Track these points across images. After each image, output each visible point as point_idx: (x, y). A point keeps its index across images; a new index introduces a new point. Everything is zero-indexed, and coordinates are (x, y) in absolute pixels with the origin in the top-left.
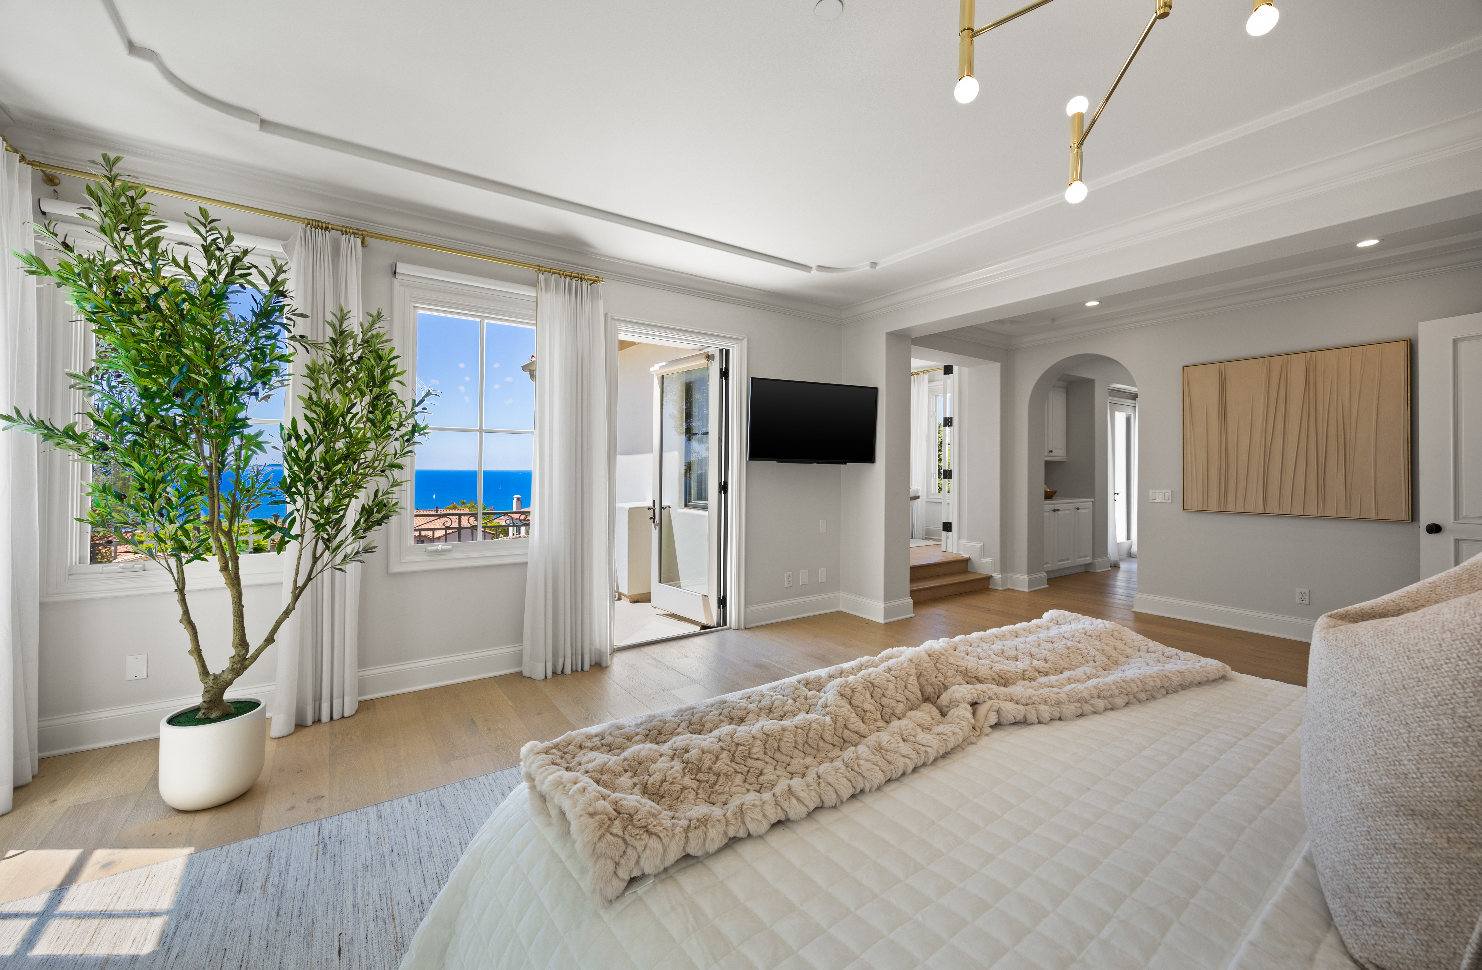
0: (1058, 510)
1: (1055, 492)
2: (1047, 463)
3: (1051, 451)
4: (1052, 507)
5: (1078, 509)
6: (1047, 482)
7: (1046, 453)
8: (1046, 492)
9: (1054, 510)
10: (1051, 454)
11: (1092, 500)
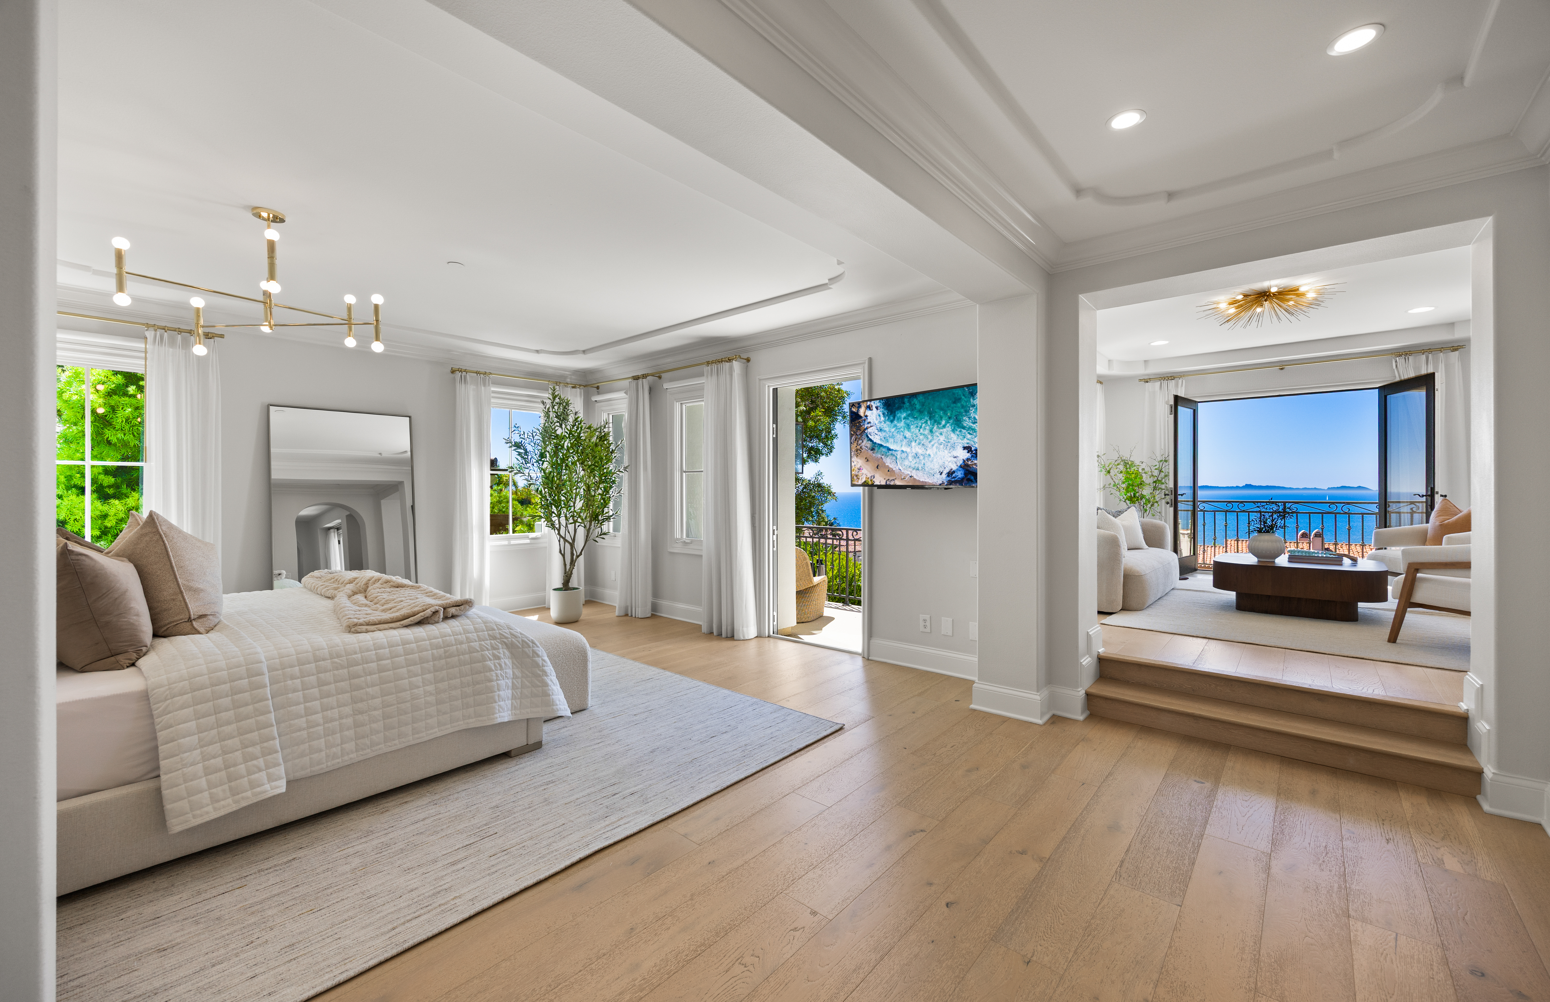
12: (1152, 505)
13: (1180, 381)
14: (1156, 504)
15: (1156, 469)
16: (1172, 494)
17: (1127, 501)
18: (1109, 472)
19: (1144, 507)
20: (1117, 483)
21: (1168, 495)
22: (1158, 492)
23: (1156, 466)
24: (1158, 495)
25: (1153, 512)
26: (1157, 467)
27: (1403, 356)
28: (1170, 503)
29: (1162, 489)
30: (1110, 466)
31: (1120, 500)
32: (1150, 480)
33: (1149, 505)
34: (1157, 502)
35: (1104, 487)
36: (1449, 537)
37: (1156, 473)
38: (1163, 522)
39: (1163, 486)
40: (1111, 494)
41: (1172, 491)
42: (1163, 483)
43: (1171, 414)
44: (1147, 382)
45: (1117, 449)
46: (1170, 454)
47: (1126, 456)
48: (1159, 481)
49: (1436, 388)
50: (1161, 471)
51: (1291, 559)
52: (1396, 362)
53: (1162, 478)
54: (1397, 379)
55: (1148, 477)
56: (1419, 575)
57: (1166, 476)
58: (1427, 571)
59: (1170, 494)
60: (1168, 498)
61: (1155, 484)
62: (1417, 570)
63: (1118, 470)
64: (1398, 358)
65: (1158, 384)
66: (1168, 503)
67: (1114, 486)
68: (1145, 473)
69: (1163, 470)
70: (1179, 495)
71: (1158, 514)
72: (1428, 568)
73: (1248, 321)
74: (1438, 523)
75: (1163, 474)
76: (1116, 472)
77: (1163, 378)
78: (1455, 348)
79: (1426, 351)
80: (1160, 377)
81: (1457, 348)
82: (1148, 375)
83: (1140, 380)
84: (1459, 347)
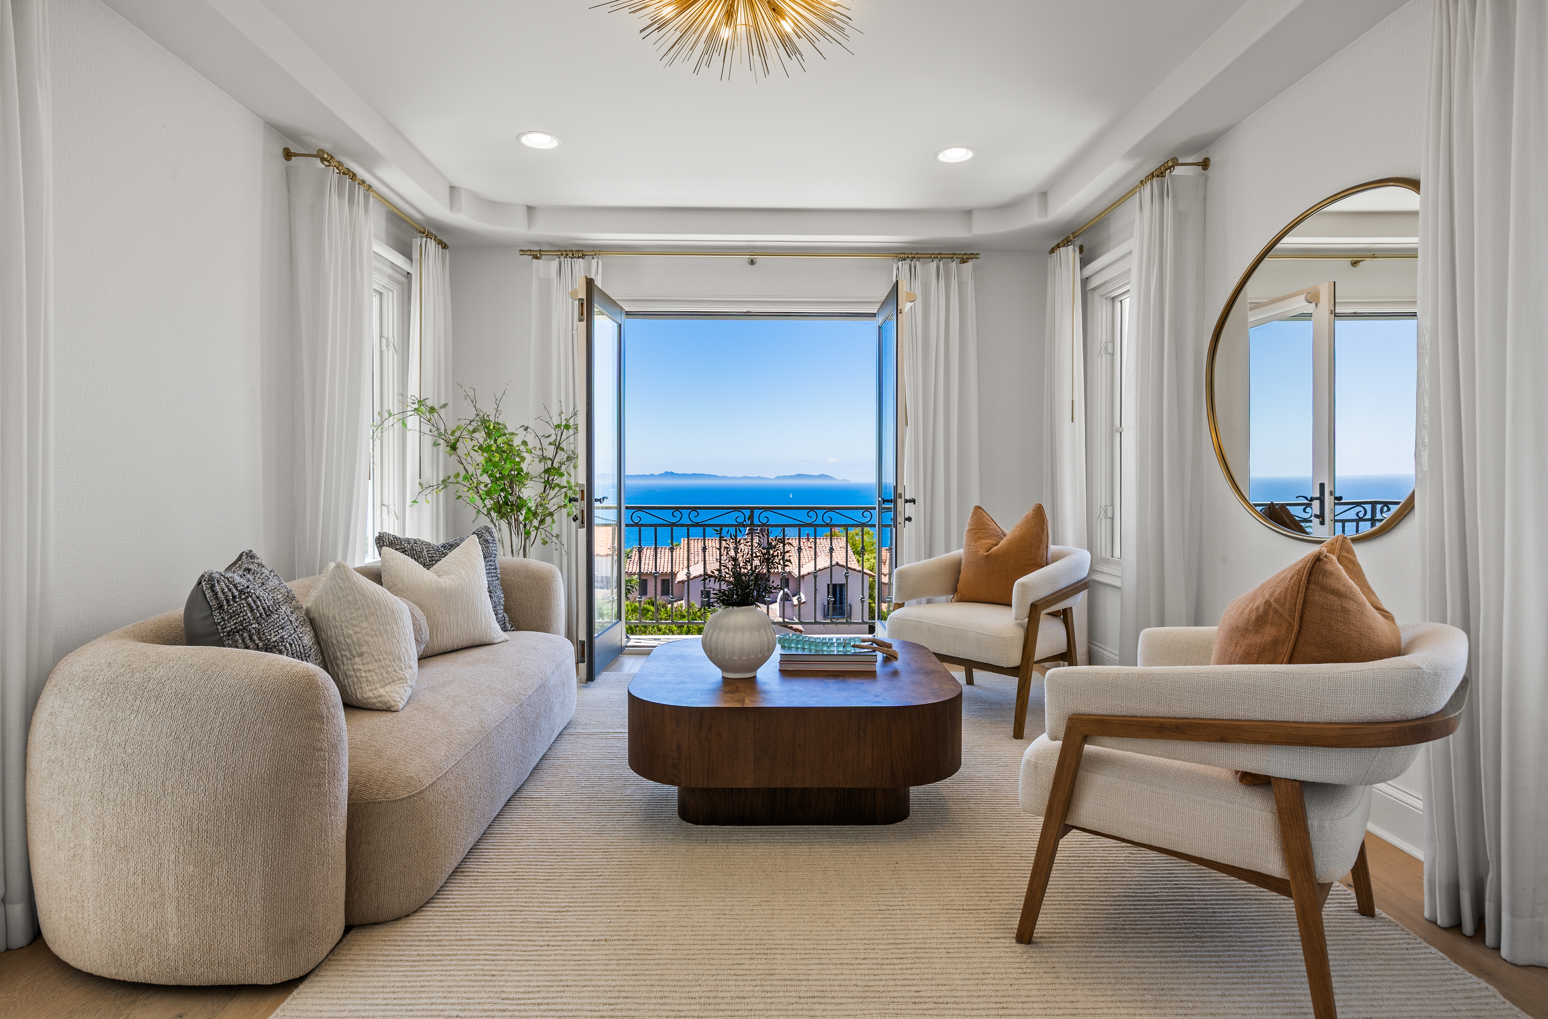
12: (542, 521)
13: (594, 262)
14: (548, 520)
15: (550, 444)
16: (582, 499)
17: (492, 512)
18: (454, 448)
19: (525, 526)
20: (470, 473)
21: (576, 500)
22: (552, 493)
23: (549, 436)
24: (555, 500)
25: (544, 536)
26: (553, 439)
28: (578, 518)
29: (560, 487)
30: (458, 434)
31: (479, 511)
32: (538, 468)
33: (536, 523)
34: (551, 514)
35: (444, 481)
37: (550, 451)
39: (563, 481)
40: (459, 497)
41: (582, 491)
43: (581, 320)
44: (535, 257)
45: (471, 395)
46: (578, 408)
47: (488, 409)
48: (557, 469)
50: (558, 448)
51: (786, 670)
52: (898, 268)
53: (561, 464)
55: (535, 460)
56: (1088, 748)
57: (569, 459)
58: (1107, 741)
59: (578, 496)
60: (576, 509)
61: (547, 476)
62: (1085, 739)
63: (475, 443)
65: (554, 265)
66: (573, 518)
67: (465, 478)
68: (530, 451)
69: (564, 445)
70: (596, 500)
71: (554, 539)
75: (562, 456)
76: (470, 447)
77: (564, 253)
78: (968, 256)
79: (936, 256)
80: (558, 251)
81: (970, 256)
82: (538, 244)
83: (523, 252)
84: (973, 256)
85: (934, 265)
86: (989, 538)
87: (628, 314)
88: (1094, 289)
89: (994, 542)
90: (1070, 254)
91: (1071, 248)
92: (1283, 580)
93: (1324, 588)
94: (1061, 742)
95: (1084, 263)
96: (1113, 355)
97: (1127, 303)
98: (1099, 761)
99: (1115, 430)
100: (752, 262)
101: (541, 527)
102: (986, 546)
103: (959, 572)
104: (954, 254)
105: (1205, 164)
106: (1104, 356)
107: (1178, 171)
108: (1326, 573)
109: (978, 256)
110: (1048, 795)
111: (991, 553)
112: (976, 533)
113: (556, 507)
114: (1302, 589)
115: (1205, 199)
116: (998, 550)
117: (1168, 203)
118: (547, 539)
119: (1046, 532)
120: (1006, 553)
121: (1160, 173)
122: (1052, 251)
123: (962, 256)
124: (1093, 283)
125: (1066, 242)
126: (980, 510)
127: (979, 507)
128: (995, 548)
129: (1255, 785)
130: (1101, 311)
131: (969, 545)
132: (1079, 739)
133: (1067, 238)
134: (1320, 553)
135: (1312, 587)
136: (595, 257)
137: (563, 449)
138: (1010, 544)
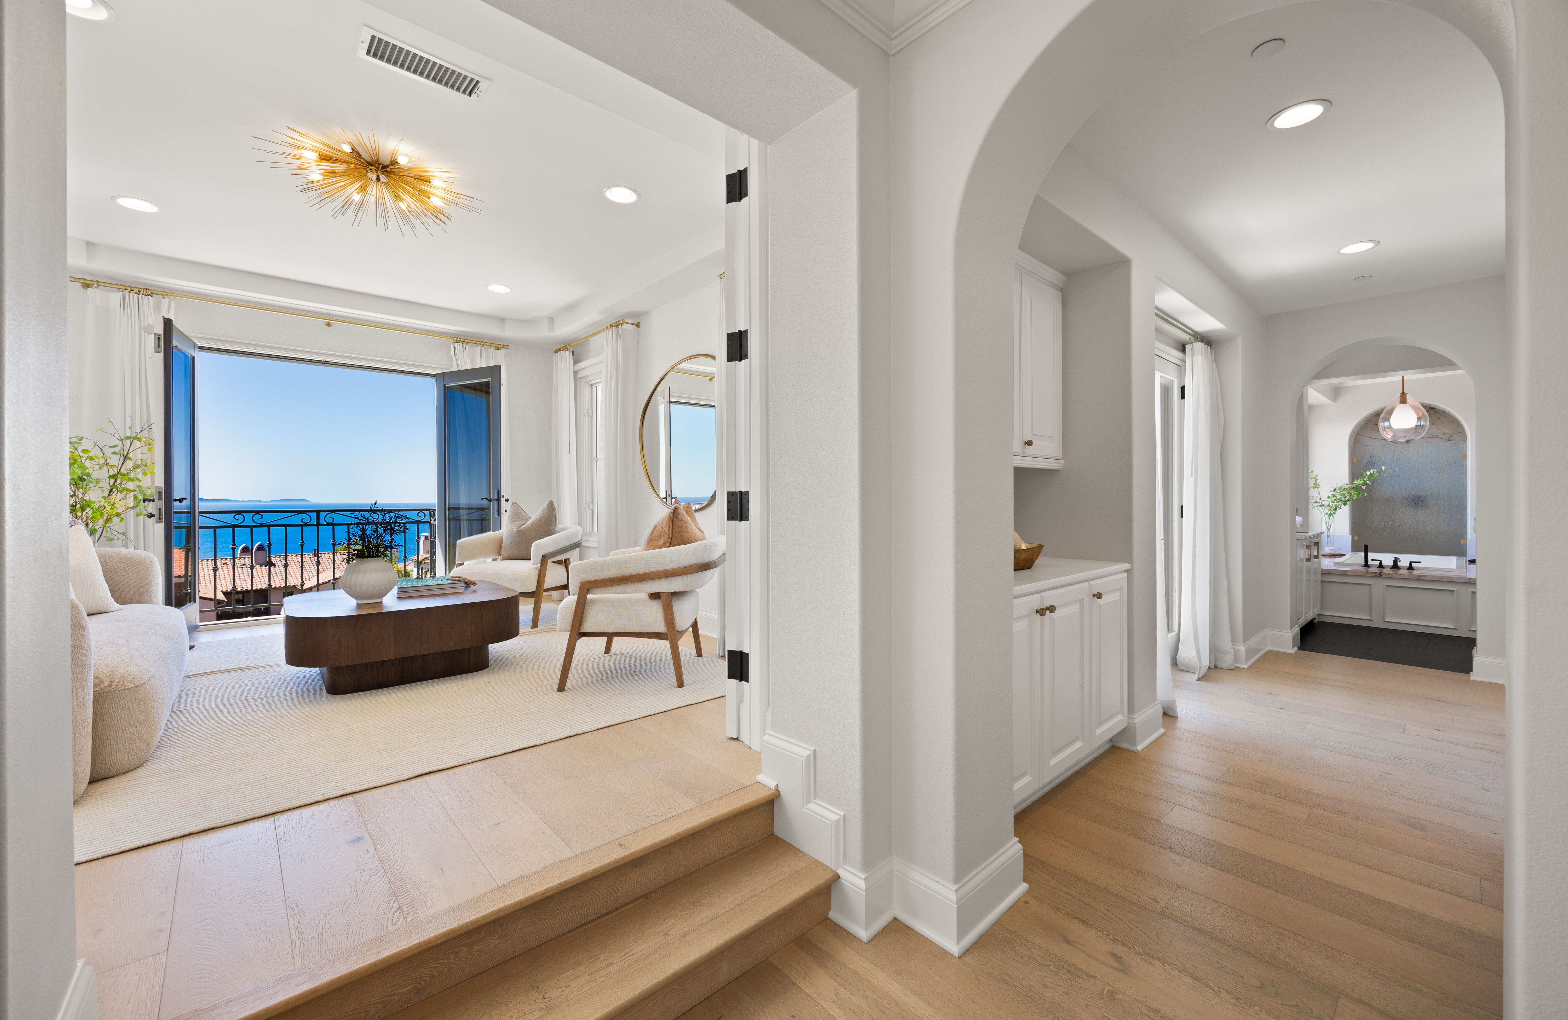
0: (1052, 609)
1: (1041, 547)
2: (1020, 473)
3: (1029, 443)
4: (1035, 602)
5: (1099, 596)
6: (1019, 526)
7: (1017, 447)
8: (1017, 551)
9: (1041, 612)
10: (1029, 450)
11: (1127, 566)
12: (107, 521)
13: (165, 302)
14: (116, 520)
15: (115, 453)
16: (160, 499)
21: (149, 500)
23: (115, 446)
25: (109, 533)
26: (116, 449)
27: (461, 343)
28: (157, 515)
29: (128, 490)
32: (103, 474)
33: (101, 522)
34: (118, 515)
36: (537, 545)
37: (115, 460)
38: (140, 553)
39: (131, 485)
41: (160, 493)
42: (132, 480)
43: (158, 351)
44: (89, 286)
48: (123, 475)
49: (501, 382)
51: (403, 595)
52: (454, 347)
54: (455, 369)
55: (97, 467)
56: (589, 596)
58: (598, 590)
59: (156, 497)
60: (152, 507)
61: (112, 481)
62: (588, 591)
64: (456, 344)
65: (116, 297)
66: (151, 516)
68: (91, 459)
70: (175, 500)
71: (121, 536)
72: (601, 587)
73: (343, 206)
74: (515, 529)
75: (129, 464)
77: (129, 288)
78: (501, 346)
79: (480, 343)
80: (121, 285)
81: (503, 346)
82: (92, 274)
83: (74, 279)
84: (505, 347)
85: (479, 348)
86: (520, 521)
87: (201, 348)
88: (581, 378)
89: (524, 523)
90: (567, 356)
91: (567, 352)
92: (665, 518)
93: (678, 519)
94: (577, 596)
95: (576, 361)
96: (592, 417)
97: (600, 388)
98: (594, 601)
99: (593, 460)
100: (329, 325)
101: (107, 525)
102: (518, 526)
103: (502, 543)
104: (492, 343)
105: (638, 325)
106: (587, 417)
107: (625, 326)
108: (678, 513)
109: (508, 347)
110: (571, 621)
111: (521, 529)
112: (512, 518)
113: (123, 508)
114: (671, 521)
115: (638, 343)
116: (525, 527)
117: (620, 342)
118: (113, 536)
119: (554, 516)
120: (531, 528)
121: (616, 325)
122: (556, 352)
123: (497, 346)
124: (580, 375)
125: (563, 348)
126: (515, 505)
127: (515, 503)
128: (523, 526)
129: (655, 599)
130: (585, 391)
131: (508, 526)
132: (585, 591)
133: (565, 346)
134: (676, 506)
135: (674, 519)
136: (165, 297)
137: (130, 459)
138: (533, 523)
